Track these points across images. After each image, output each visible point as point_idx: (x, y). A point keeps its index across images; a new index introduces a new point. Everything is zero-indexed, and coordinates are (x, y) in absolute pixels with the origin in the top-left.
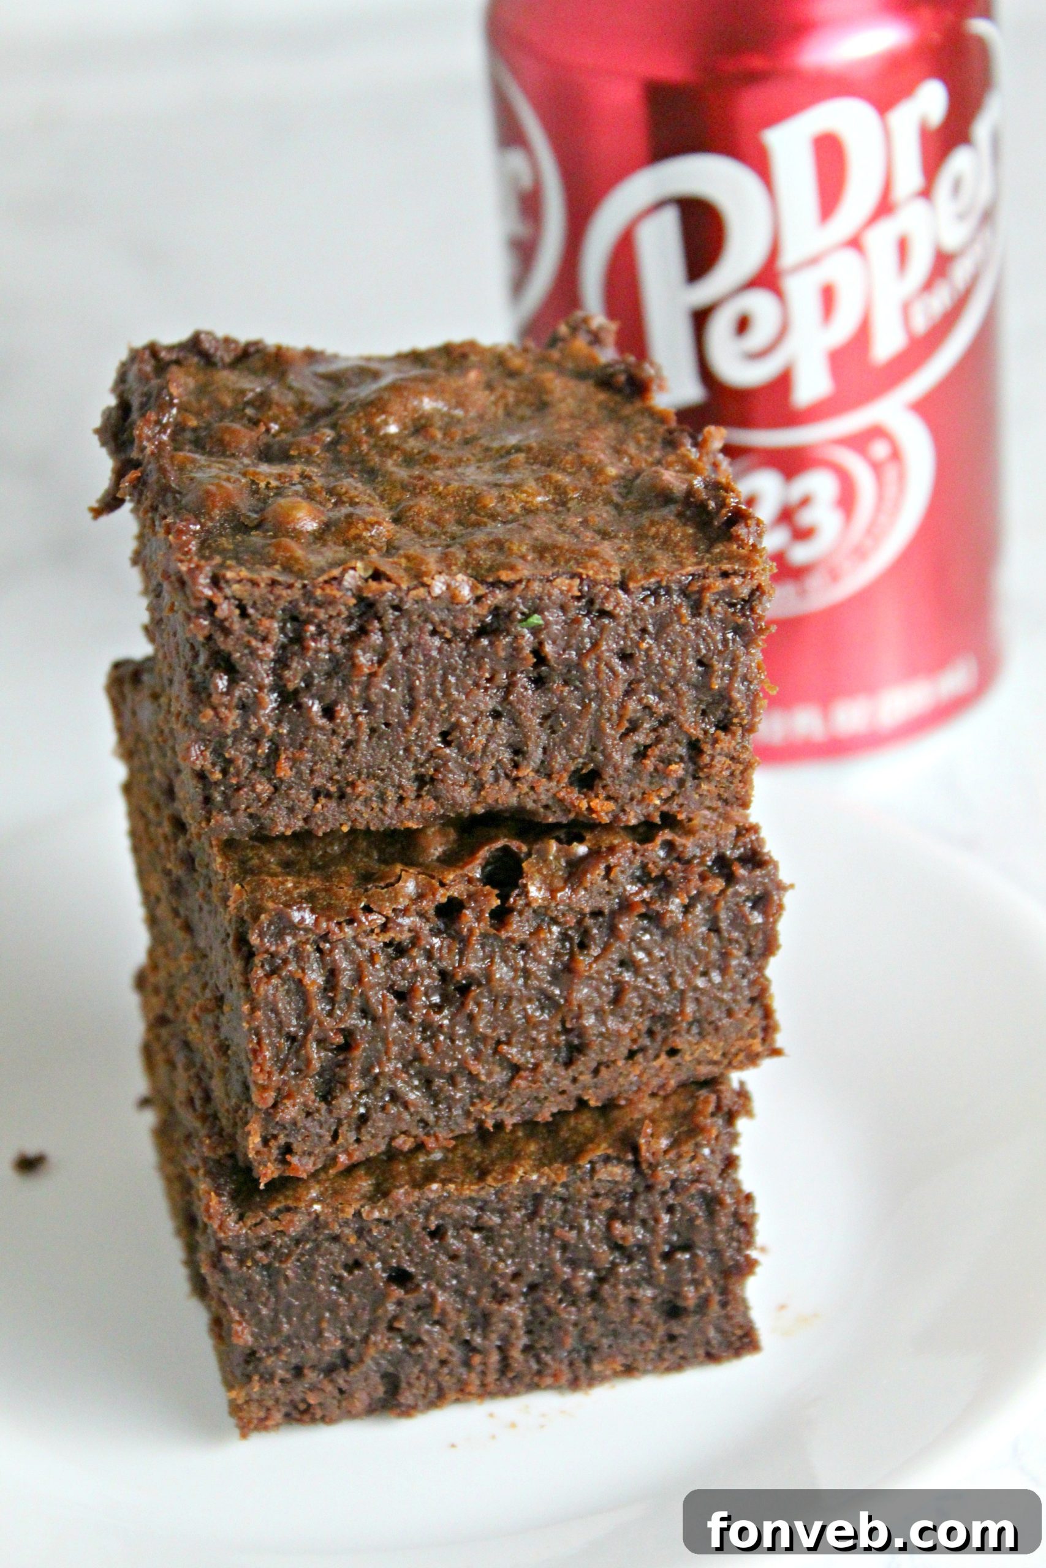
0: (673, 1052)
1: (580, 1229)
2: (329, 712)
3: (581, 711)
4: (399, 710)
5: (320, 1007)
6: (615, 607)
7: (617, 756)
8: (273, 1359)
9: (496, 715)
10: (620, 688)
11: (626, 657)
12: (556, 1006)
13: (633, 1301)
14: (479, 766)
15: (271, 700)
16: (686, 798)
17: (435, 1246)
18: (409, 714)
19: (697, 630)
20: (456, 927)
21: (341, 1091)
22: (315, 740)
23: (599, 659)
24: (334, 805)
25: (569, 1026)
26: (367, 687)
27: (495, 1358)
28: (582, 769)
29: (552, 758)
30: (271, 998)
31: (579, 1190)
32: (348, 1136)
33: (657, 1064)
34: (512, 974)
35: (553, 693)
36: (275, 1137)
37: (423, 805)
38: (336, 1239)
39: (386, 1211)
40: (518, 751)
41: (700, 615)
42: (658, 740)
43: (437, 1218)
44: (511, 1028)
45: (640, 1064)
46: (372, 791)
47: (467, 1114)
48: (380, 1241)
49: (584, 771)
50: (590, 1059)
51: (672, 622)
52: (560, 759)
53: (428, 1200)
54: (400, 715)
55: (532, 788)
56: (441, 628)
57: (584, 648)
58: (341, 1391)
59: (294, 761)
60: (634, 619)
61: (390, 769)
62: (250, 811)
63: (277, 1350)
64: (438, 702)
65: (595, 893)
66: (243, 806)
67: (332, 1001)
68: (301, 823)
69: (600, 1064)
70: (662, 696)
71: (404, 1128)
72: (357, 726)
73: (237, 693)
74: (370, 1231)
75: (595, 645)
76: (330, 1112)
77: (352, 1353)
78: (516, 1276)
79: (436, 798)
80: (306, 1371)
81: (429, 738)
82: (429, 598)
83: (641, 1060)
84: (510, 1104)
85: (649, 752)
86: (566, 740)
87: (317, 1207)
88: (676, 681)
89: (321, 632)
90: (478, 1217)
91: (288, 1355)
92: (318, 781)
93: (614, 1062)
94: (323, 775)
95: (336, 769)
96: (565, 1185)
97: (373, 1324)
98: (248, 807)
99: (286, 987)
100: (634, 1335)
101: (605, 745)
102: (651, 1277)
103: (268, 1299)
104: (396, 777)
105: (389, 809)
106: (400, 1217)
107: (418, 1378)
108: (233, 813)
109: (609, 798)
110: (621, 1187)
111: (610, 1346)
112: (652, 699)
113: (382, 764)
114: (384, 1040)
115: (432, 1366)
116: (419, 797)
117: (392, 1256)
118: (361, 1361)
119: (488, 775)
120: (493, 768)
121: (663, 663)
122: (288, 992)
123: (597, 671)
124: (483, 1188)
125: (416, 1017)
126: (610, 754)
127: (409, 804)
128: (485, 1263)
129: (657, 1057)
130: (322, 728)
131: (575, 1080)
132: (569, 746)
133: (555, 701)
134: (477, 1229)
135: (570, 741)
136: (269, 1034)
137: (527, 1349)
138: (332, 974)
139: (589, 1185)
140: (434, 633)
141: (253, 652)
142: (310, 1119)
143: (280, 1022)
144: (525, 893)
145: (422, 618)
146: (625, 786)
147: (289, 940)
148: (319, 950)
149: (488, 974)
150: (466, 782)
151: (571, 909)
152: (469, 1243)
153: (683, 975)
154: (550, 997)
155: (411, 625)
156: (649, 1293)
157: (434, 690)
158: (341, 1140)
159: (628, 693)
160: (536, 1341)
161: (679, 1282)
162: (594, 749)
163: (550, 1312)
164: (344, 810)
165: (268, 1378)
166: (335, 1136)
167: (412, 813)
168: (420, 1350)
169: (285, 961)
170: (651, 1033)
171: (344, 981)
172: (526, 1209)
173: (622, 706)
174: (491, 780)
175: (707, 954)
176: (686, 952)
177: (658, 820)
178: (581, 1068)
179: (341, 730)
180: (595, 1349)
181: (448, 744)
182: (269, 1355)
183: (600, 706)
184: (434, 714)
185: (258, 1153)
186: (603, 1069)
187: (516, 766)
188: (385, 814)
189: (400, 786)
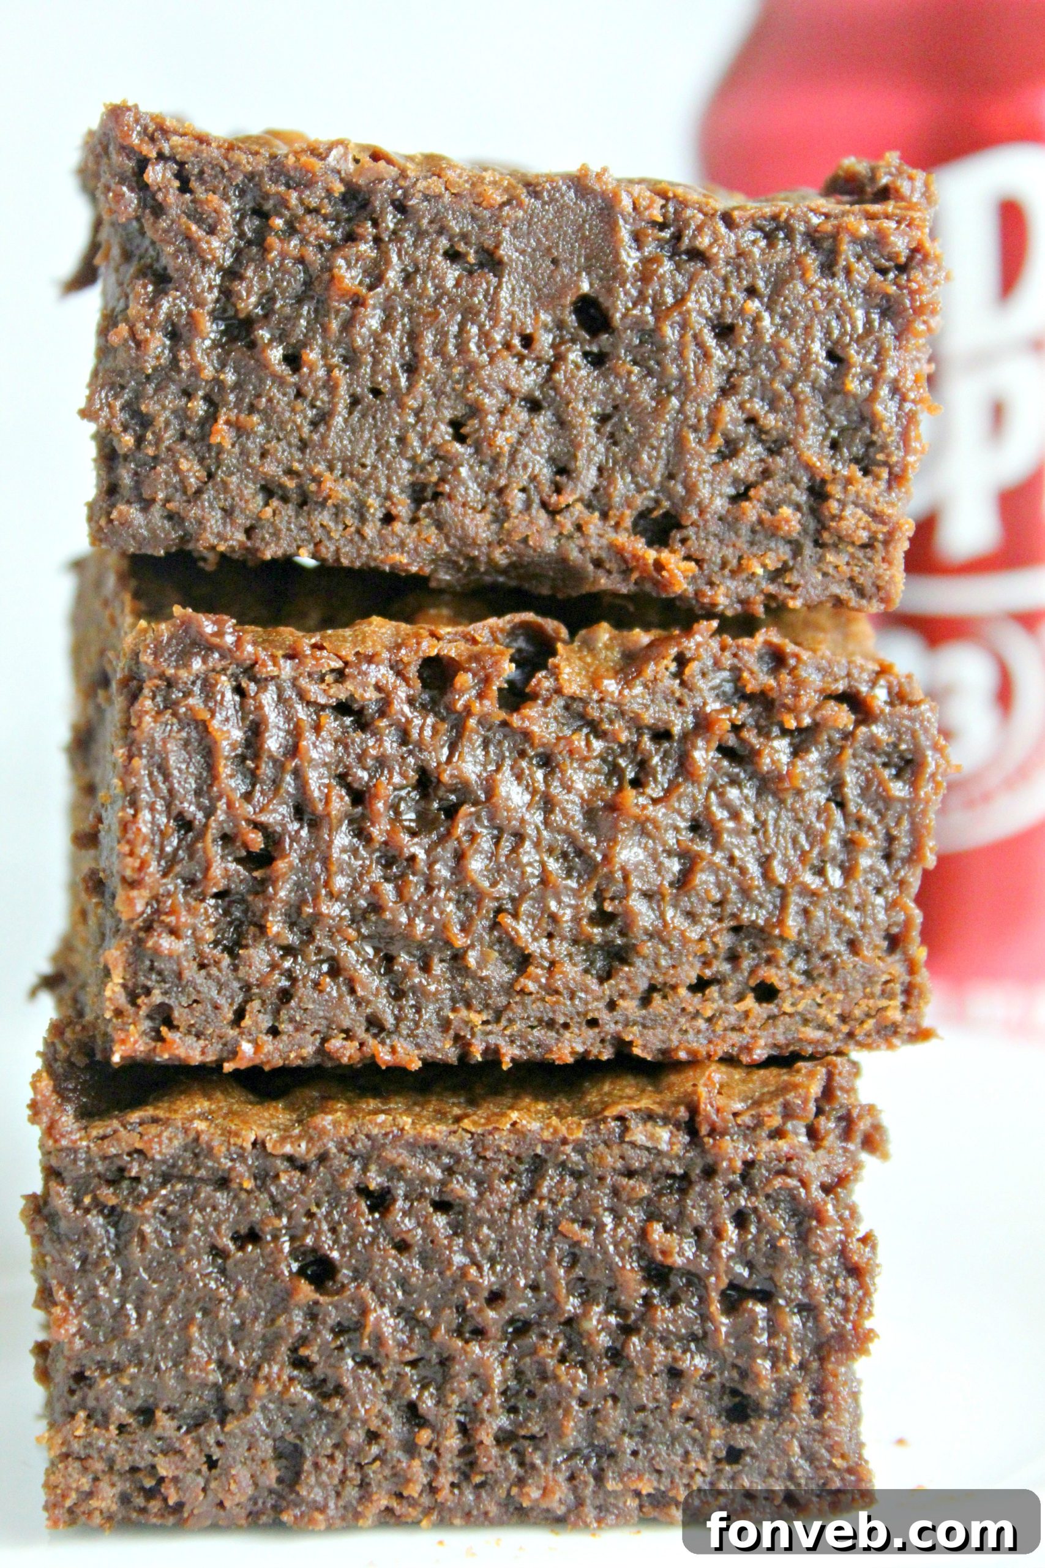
0: (766, 993)
1: (599, 1229)
2: (293, 360)
3: (655, 409)
4: (394, 368)
5: (232, 782)
6: (711, 245)
7: (704, 492)
8: (109, 1381)
9: (534, 406)
10: (713, 380)
11: (725, 332)
12: (592, 868)
13: (675, 1374)
14: (503, 482)
15: (211, 330)
16: (803, 575)
17: (375, 1223)
18: (408, 379)
19: (829, 297)
20: (447, 698)
21: (255, 940)
22: (270, 400)
23: (684, 326)
24: (291, 513)
25: (609, 907)
26: (348, 325)
27: (453, 1442)
28: (653, 509)
29: (611, 481)
30: (158, 745)
31: (601, 1158)
32: (258, 1018)
33: (741, 1007)
34: (527, 797)
35: (617, 376)
36: (148, 992)
37: (419, 534)
38: (223, 1182)
39: (303, 1145)
40: (563, 470)
41: (833, 275)
42: (766, 474)
43: (380, 1173)
44: (518, 888)
45: (713, 1001)
46: (347, 495)
47: (445, 1025)
48: (291, 1197)
49: (656, 514)
50: (639, 974)
51: (792, 276)
52: (622, 486)
53: (368, 1136)
54: (394, 377)
55: (579, 528)
56: (462, 247)
57: (665, 303)
58: (212, 1464)
59: (240, 430)
60: (738, 268)
61: (375, 467)
62: (169, 506)
63: (118, 1369)
64: (448, 363)
65: (659, 696)
66: (161, 496)
67: (253, 777)
68: (241, 536)
69: (652, 988)
70: (774, 404)
71: (346, 1023)
72: (330, 386)
73: (165, 305)
74: (277, 1176)
75: (680, 301)
76: (236, 969)
77: (232, 1393)
78: (495, 1298)
79: (440, 525)
80: (159, 1414)
81: (434, 426)
82: (447, 195)
83: (716, 995)
84: (511, 1021)
85: (752, 493)
86: (631, 458)
87: (200, 1125)
88: (796, 378)
89: (292, 229)
90: (443, 1183)
91: (133, 1378)
92: (271, 468)
93: (674, 988)
94: (279, 462)
95: (298, 455)
96: (580, 1148)
97: (270, 1344)
98: (167, 500)
99: (184, 734)
100: (675, 1438)
101: (688, 470)
102: (705, 1334)
103: (112, 1271)
104: (383, 482)
105: (370, 531)
106: (323, 1158)
107: (331, 1458)
108: (146, 505)
109: (688, 558)
110: (667, 1162)
111: (635, 1453)
112: (758, 406)
113: (365, 456)
114: (326, 861)
115: (356, 1437)
116: (414, 520)
117: (307, 1229)
118: (247, 1410)
119: (517, 499)
120: (523, 490)
121: (777, 346)
122: (186, 743)
123: (681, 346)
124: (455, 1132)
125: (378, 831)
126: (695, 485)
127: (397, 526)
128: (450, 1263)
129: (740, 998)
130: (280, 381)
131: (612, 1006)
132: (637, 468)
133: (618, 390)
134: (442, 1206)
135: (637, 459)
136: (152, 809)
137: (504, 1439)
138: (256, 731)
139: (616, 1151)
140: (453, 256)
141: (192, 247)
142: (203, 972)
143: (171, 791)
144: (555, 673)
145: (436, 226)
146: (714, 542)
147: (197, 664)
148: (239, 690)
149: (490, 790)
150: (484, 508)
151: (622, 713)
152: (425, 1224)
153: (786, 864)
154: (580, 852)
155: (420, 234)
156: (700, 1362)
157: (446, 344)
158: (247, 1022)
159: (726, 392)
160: (521, 1425)
161: (747, 1350)
162: (671, 476)
163: (544, 1377)
164: (303, 522)
165: (99, 1418)
166: (240, 1014)
167: (402, 544)
168: (337, 1403)
169: (187, 694)
170: (733, 958)
171: (273, 743)
172: (519, 1184)
173: (715, 408)
174: (519, 505)
175: (823, 838)
176: (792, 827)
177: (760, 610)
178: (623, 986)
179: (309, 389)
180: (612, 1456)
181: (461, 438)
182: (105, 1376)
183: (682, 404)
184: (444, 384)
185: (119, 1013)
186: (657, 997)
187: (558, 490)
188: (363, 537)
189: (388, 497)
